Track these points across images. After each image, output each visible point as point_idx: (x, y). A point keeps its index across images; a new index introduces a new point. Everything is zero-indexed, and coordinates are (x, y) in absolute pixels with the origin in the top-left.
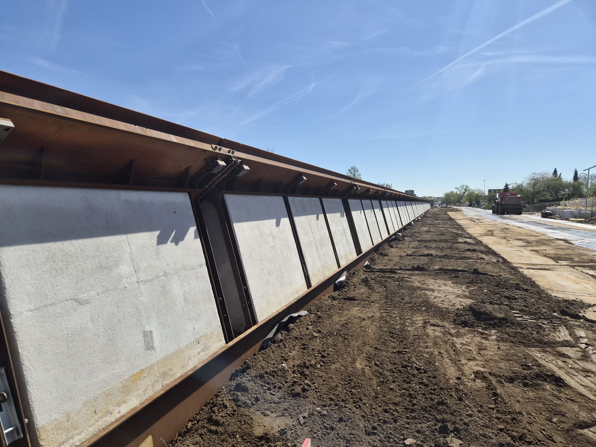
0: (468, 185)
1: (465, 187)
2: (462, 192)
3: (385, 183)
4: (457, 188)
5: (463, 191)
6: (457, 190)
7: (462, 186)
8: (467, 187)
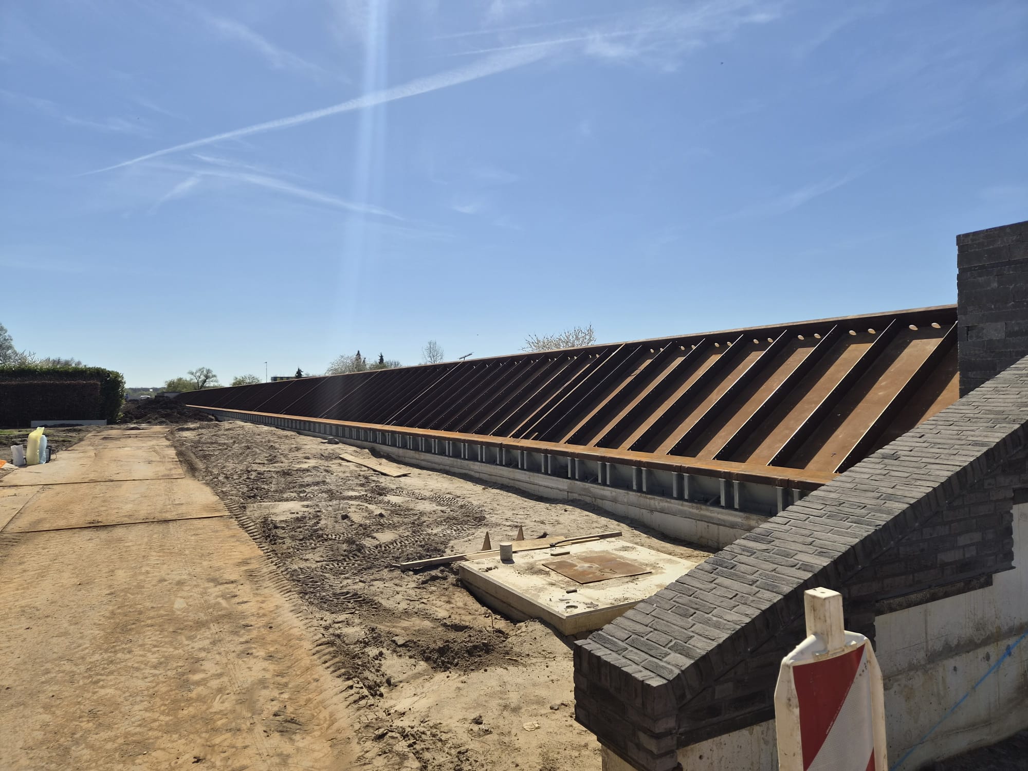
0: (211, 369)
1: (205, 372)
2: (200, 379)
3: (72, 359)
4: (192, 373)
5: (203, 378)
6: (192, 377)
7: (201, 370)
8: (208, 371)
